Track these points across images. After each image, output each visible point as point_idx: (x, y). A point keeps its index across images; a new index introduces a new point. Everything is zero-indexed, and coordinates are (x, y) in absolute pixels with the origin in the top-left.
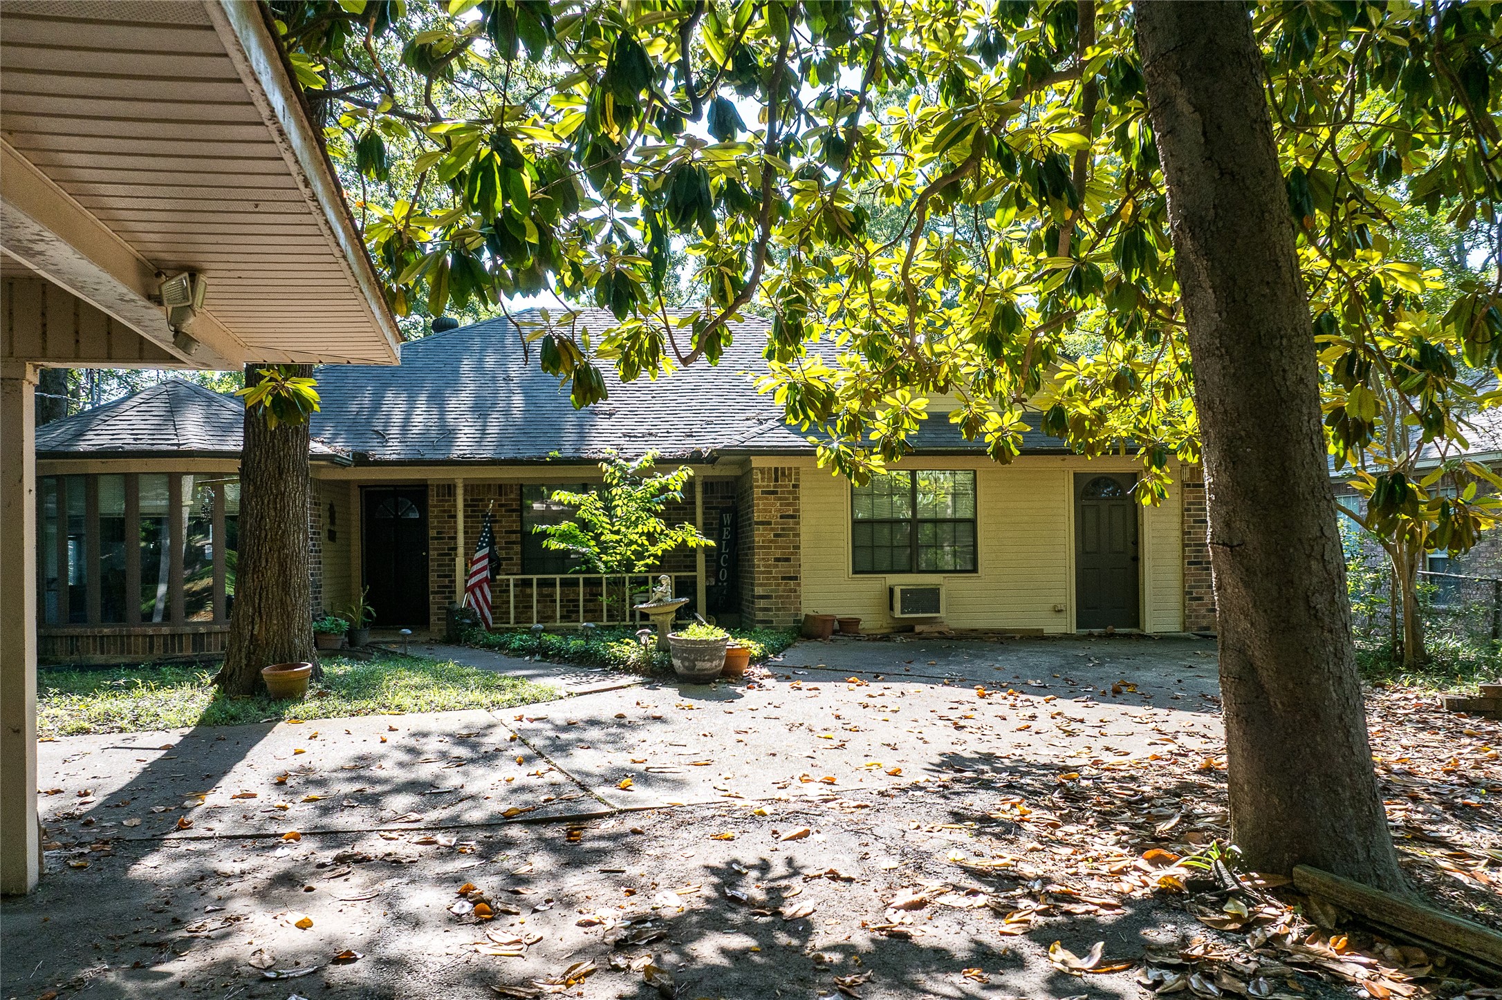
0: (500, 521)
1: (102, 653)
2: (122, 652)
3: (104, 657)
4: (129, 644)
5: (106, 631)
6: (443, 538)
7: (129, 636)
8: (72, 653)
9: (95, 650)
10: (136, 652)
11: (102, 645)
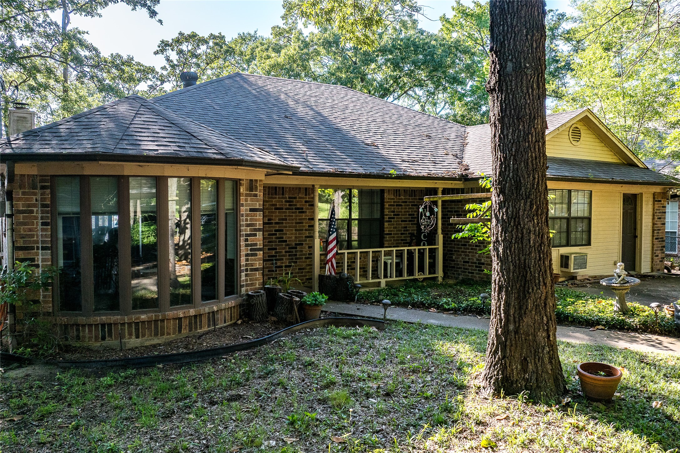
0: (306, 212)
1: (137, 337)
2: (156, 335)
3: (139, 340)
4: (163, 328)
5: (143, 317)
6: (271, 223)
7: (163, 321)
8: (103, 338)
9: (130, 334)
10: (168, 334)
11: (137, 330)
